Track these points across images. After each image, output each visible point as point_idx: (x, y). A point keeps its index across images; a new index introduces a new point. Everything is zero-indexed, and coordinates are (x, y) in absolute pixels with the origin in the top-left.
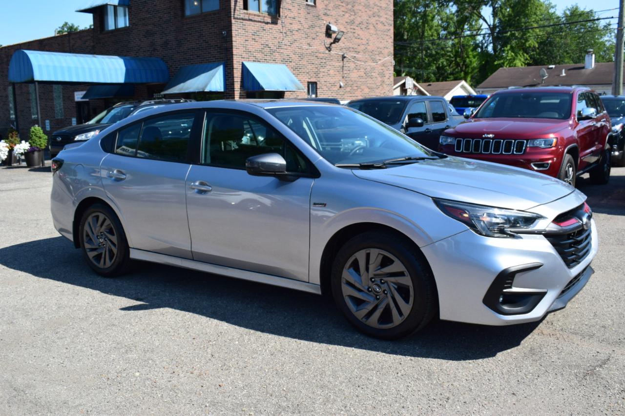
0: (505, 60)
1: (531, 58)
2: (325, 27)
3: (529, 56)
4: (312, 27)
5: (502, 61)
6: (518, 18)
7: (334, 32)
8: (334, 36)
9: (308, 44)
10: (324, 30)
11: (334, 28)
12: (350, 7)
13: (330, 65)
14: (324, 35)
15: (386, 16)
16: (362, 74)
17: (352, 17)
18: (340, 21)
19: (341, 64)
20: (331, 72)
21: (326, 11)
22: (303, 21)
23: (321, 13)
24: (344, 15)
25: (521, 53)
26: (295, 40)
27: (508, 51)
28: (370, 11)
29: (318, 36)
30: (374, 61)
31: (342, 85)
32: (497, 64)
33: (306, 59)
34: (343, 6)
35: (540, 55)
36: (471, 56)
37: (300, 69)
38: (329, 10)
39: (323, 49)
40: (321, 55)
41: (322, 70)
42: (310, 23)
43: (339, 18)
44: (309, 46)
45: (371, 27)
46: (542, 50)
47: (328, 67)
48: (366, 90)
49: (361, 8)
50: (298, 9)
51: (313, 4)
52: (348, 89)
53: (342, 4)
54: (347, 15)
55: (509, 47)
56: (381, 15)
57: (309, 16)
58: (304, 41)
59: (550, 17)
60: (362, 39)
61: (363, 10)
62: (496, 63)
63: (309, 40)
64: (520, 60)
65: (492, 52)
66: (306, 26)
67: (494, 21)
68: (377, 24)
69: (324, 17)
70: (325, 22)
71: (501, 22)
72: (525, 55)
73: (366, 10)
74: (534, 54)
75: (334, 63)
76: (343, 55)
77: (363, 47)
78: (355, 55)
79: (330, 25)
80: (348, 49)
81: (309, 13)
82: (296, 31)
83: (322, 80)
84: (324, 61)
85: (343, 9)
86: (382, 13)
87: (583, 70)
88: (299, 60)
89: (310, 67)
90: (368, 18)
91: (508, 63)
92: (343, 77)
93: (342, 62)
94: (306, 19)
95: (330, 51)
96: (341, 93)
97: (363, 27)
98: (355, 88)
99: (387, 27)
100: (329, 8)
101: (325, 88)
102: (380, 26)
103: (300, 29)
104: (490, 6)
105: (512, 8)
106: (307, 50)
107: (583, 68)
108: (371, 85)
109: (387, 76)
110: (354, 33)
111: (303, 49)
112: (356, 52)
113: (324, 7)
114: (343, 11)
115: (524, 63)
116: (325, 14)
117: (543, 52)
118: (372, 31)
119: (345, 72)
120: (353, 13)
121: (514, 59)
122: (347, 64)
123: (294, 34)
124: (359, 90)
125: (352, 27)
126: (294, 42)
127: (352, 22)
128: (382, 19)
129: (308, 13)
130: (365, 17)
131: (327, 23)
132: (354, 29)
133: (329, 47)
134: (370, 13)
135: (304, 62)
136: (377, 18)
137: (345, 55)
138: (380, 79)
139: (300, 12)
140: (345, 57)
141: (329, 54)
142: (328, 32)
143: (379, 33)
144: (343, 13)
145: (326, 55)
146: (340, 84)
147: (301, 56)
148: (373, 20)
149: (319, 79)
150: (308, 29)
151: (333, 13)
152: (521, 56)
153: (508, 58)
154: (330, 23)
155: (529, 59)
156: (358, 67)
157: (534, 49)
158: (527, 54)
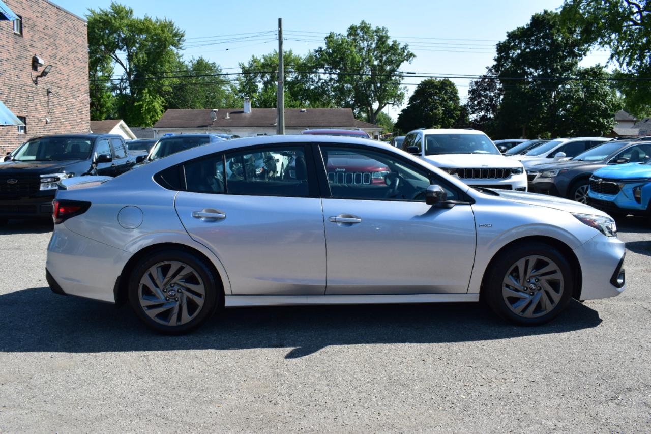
0: (144, 102)
1: (167, 101)
2: (32, 59)
3: (165, 100)
4: (19, 57)
5: (141, 103)
6: (153, 64)
7: (41, 65)
8: (40, 69)
9: (16, 76)
10: (30, 62)
11: (41, 61)
12: (52, 40)
13: (37, 99)
14: (31, 67)
15: (82, 53)
16: (65, 110)
17: (54, 51)
18: (44, 54)
19: (46, 99)
20: (38, 107)
21: (32, 42)
22: (11, 49)
23: (28, 44)
24: (47, 48)
25: (158, 96)
26: (4, 70)
27: (146, 93)
28: (69, 46)
29: (25, 68)
30: (74, 97)
31: (48, 120)
32: (137, 105)
33: (15, 92)
34: (46, 39)
35: (174, 99)
36: (104, 97)
37: (10, 101)
38: (35, 41)
39: (30, 82)
40: (29, 89)
41: (30, 104)
42: (18, 54)
43: (44, 51)
44: (18, 78)
45: (70, 63)
46: (176, 94)
47: (35, 101)
48: (68, 127)
49: (61, 42)
50: (7, 37)
51: (19, 33)
52: (53, 125)
53: (46, 37)
54: (50, 48)
55: (147, 90)
56: (78, 52)
57: (17, 46)
58: (12, 72)
59: (181, 64)
60: (63, 74)
61: (63, 45)
62: (135, 104)
63: (17, 72)
64: (158, 103)
65: (130, 94)
66: (14, 56)
67: (130, 65)
68: (75, 60)
69: (30, 49)
70: (31, 54)
71: (136, 66)
72: (162, 98)
73: (66, 45)
74: (169, 98)
75: (40, 98)
76: (48, 90)
77: (64, 83)
78: (58, 90)
79: (37, 57)
80: (52, 83)
81: (17, 43)
82: (6, 60)
83: (30, 115)
84: (31, 95)
85: (46, 42)
86: (79, 50)
87: (243, 114)
88: (9, 93)
89: (18, 100)
90: (68, 54)
91: (147, 105)
92: (49, 113)
93: (47, 97)
94: (14, 48)
95: (36, 84)
96: (47, 129)
97: (64, 62)
98: (59, 124)
99: (83, 64)
100: (35, 40)
101: (34, 124)
102: (77, 62)
103: (8, 59)
104: (124, 51)
105: (148, 54)
106: (16, 81)
107: (242, 112)
108: (73, 122)
109: (85, 114)
110: (57, 67)
111: (12, 81)
112: (59, 87)
113: (30, 37)
114: (46, 44)
115: (161, 105)
116: (31, 46)
117: (176, 96)
118: (71, 67)
119: (50, 107)
120: (55, 47)
121: (152, 101)
122: (51, 100)
123: (3, 64)
124: (63, 127)
125: (55, 61)
126: (4, 73)
127: (54, 57)
128: (79, 56)
129: (15, 42)
130: (65, 53)
131: (33, 55)
132: (56, 64)
133: (36, 81)
134: (70, 49)
135: (13, 95)
136: (75, 55)
137: (50, 90)
138: (79, 116)
139: (8, 40)
140: (50, 92)
141: (36, 88)
142: (35, 64)
143: (77, 69)
144: (47, 46)
145: (33, 89)
146: (46, 120)
147: (10, 88)
148: (72, 56)
149: (27, 114)
150: (16, 59)
151: (38, 45)
152: (158, 99)
153: (147, 100)
154: (35, 55)
155: (165, 101)
156: (61, 103)
157: (169, 93)
158: (163, 97)
